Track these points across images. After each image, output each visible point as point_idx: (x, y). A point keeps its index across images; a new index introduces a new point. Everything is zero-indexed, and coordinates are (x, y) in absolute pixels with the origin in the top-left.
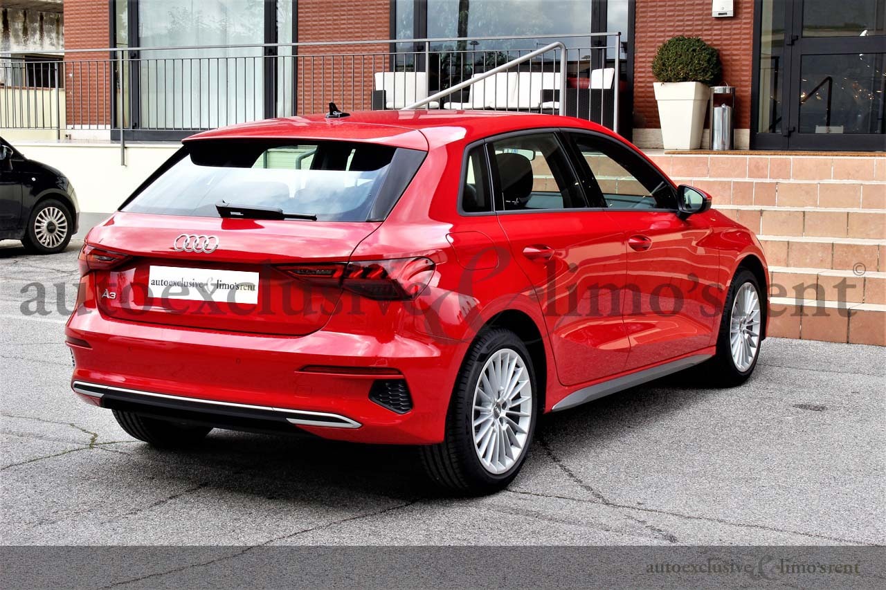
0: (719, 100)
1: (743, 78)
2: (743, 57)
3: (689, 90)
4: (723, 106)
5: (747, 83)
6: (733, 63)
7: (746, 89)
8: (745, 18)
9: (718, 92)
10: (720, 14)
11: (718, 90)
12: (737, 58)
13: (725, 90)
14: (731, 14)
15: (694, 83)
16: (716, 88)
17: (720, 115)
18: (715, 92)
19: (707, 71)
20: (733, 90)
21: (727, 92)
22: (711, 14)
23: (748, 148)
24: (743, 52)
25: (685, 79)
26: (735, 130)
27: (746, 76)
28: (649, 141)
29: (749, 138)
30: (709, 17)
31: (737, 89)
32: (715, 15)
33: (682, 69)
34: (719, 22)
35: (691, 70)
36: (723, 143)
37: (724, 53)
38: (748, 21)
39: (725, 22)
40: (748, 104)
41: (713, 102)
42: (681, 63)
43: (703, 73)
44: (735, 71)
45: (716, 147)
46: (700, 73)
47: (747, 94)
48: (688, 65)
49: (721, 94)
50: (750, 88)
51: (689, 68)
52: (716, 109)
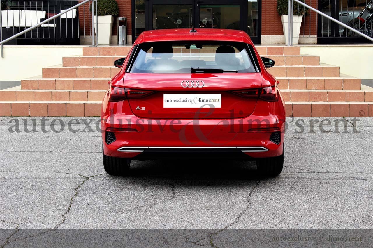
0: (121, 23)
1: (128, 14)
2: (127, 5)
3: (108, 19)
4: (123, 26)
5: (129, 16)
6: (123, 8)
7: (129, 19)
9: (120, 20)
11: (120, 19)
12: (125, 5)
13: (123, 19)
15: (111, 16)
16: (119, 18)
17: (121, 29)
18: (119, 20)
19: (116, 11)
20: (126, 19)
23: (131, 43)
24: (127, 3)
25: (107, 15)
26: (128, 36)
27: (129, 13)
28: (87, 41)
29: (131, 39)
31: (127, 19)
33: (106, 10)
35: (110, 10)
36: (123, 41)
37: (119, 3)
40: (131, 25)
41: (118, 24)
42: (106, 8)
43: (114, 12)
44: (123, 11)
45: (120, 43)
46: (113, 12)
47: (129, 21)
48: (108, 8)
49: (122, 21)
50: (131, 18)
51: (109, 9)
52: (120, 27)
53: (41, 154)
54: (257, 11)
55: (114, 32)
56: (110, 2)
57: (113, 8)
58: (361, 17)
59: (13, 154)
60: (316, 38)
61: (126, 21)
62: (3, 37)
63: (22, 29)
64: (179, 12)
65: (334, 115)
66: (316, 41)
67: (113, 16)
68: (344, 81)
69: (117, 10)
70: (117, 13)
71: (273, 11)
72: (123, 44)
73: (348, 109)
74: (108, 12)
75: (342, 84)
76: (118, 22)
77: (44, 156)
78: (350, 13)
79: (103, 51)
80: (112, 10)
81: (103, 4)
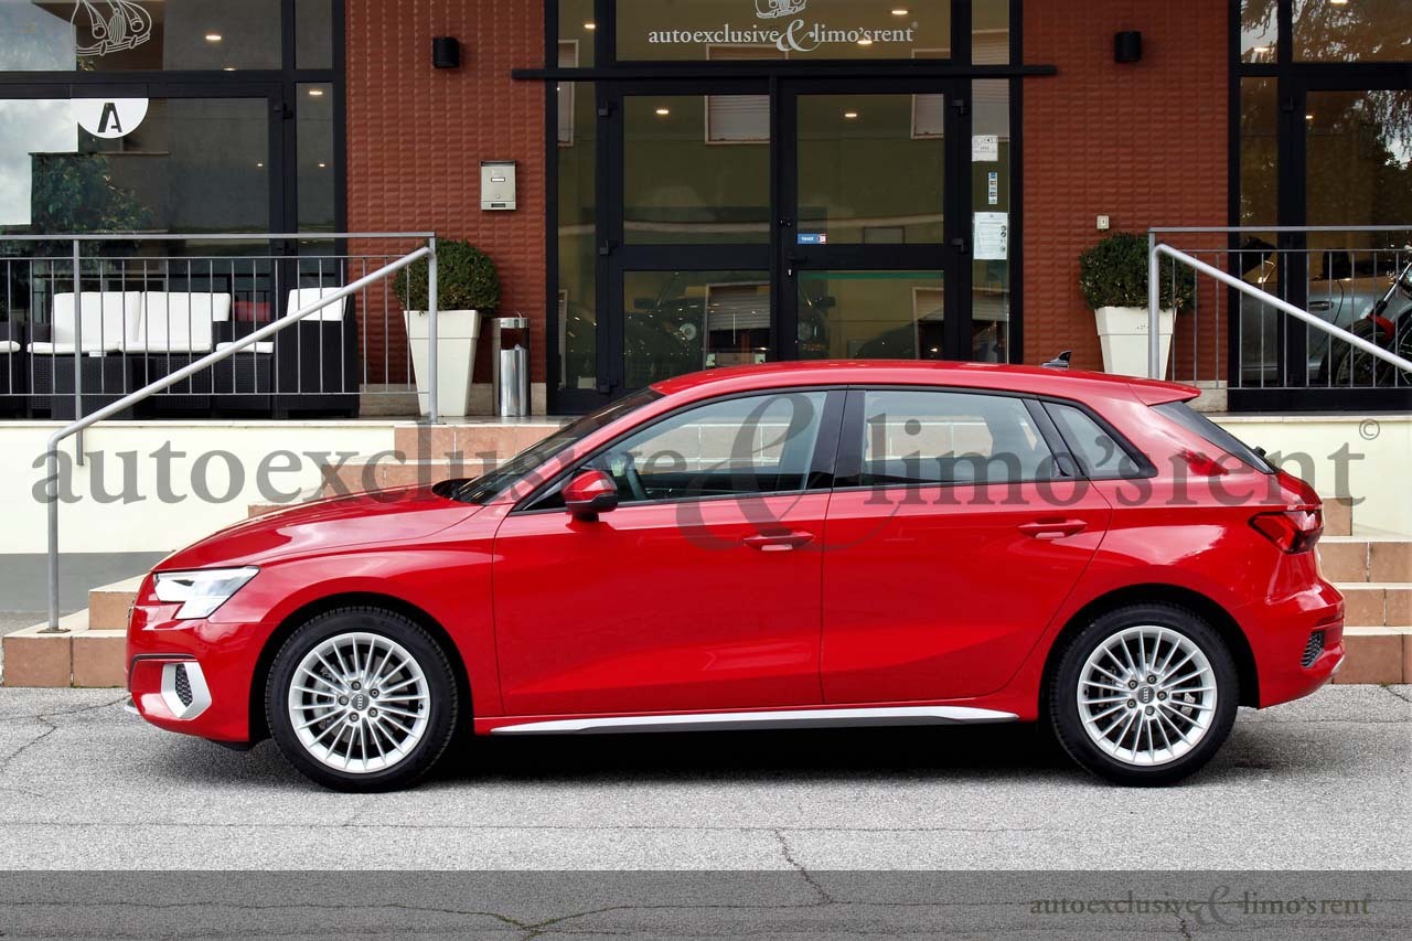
0: (509, 339)
1: (531, 305)
3: (463, 324)
4: (517, 348)
5: (539, 313)
6: (515, 281)
7: (539, 321)
8: (531, 213)
9: (506, 327)
10: (493, 205)
11: (505, 323)
12: (521, 273)
13: (517, 323)
14: (511, 205)
15: (472, 313)
16: (503, 320)
17: (512, 361)
18: (502, 326)
19: (491, 294)
20: (528, 322)
21: (520, 327)
22: (478, 204)
23: (545, 412)
25: (457, 307)
26: (532, 384)
27: (538, 302)
29: (545, 396)
30: (475, 209)
31: (532, 321)
32: (486, 205)
33: (456, 290)
34: (490, 218)
35: (469, 291)
36: (517, 405)
37: (500, 265)
38: (538, 217)
39: (497, 218)
40: (542, 345)
41: (498, 343)
42: (455, 285)
43: (485, 297)
44: (518, 293)
45: (505, 411)
46: (481, 296)
47: (539, 329)
48: (464, 284)
49: (512, 330)
50: (544, 321)
51: (467, 288)
52: (504, 353)
53: (313, 836)
54: (1007, 290)
55: (483, 370)
56: (471, 261)
57: (480, 282)
58: (1383, 315)
59: (207, 835)
60: (1224, 393)
61: (526, 330)
62: (82, 392)
63: (181, 359)
64: (680, 297)
65: (1347, 676)
66: (1223, 403)
67: (479, 311)
68: (1372, 550)
69: (495, 289)
70: (496, 300)
71: (1064, 295)
72: (515, 416)
73: (1399, 655)
74: (463, 297)
75: (1365, 563)
76: (497, 335)
77: (331, 842)
78: (1337, 300)
79: (469, 441)
80: (476, 292)
81: (444, 267)
